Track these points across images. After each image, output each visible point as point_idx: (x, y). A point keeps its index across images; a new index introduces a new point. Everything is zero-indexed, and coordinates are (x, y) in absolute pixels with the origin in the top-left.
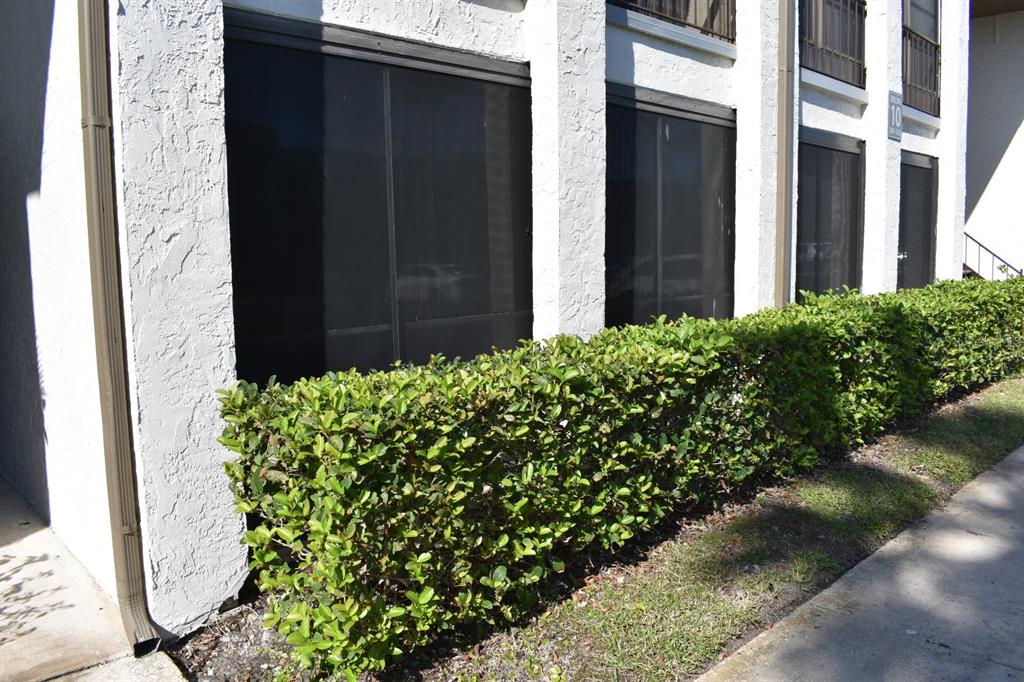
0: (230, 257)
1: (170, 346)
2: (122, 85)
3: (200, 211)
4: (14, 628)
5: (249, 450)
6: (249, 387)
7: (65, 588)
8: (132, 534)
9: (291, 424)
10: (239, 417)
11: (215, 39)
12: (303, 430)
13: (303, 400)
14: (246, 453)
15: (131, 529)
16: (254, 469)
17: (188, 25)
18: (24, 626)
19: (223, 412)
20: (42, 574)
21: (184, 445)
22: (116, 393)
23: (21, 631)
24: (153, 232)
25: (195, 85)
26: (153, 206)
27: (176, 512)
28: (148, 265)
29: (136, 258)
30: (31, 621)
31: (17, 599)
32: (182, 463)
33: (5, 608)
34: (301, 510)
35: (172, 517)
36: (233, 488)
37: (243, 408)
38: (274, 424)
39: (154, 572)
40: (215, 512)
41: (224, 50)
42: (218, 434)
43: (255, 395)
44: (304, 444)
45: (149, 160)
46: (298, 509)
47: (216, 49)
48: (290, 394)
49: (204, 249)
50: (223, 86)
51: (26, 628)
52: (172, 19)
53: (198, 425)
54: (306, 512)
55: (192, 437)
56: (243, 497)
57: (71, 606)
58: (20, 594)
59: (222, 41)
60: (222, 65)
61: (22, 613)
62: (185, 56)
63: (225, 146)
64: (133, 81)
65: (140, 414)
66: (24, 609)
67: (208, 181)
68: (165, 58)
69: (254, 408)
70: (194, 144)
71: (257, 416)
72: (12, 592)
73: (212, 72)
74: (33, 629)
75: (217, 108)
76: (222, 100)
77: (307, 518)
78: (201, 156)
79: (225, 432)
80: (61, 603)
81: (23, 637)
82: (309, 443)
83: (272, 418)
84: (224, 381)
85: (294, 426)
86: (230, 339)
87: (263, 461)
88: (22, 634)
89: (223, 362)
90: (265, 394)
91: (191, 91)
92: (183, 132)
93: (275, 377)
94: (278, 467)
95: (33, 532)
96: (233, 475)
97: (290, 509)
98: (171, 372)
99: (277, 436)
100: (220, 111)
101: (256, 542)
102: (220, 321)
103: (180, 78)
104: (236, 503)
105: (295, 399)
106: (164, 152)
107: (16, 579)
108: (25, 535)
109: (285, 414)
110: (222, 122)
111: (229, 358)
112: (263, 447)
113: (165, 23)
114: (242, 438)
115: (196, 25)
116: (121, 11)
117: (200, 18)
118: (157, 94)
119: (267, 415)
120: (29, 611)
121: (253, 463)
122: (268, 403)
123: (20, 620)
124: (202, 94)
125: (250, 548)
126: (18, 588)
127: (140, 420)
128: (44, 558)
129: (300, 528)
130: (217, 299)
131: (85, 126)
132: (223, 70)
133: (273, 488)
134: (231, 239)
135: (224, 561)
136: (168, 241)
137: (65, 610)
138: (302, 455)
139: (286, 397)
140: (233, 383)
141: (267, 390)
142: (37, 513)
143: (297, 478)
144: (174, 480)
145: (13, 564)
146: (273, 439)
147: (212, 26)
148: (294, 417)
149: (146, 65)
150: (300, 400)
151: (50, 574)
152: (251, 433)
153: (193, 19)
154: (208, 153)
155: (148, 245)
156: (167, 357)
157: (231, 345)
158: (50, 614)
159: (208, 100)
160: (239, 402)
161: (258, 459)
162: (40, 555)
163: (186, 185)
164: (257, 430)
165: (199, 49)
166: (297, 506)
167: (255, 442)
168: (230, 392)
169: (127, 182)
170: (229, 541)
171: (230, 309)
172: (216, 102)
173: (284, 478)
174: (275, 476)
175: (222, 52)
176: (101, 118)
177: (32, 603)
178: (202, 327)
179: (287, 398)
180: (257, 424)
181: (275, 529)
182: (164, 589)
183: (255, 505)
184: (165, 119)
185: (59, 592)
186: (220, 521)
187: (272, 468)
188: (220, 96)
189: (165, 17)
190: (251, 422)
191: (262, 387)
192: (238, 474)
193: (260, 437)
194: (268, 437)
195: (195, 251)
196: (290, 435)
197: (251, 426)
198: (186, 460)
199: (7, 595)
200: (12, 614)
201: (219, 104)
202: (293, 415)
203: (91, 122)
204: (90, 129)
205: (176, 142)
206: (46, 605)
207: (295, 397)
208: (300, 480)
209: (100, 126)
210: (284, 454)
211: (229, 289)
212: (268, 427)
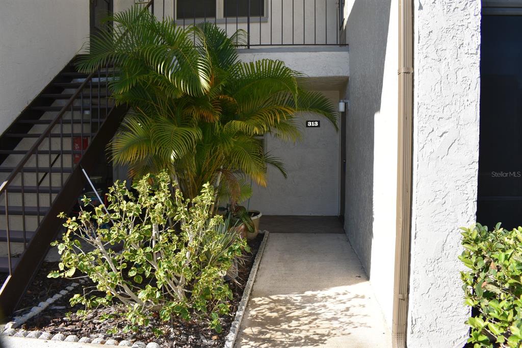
0: (478, 147)
1: (437, 197)
2: (420, 49)
3: (461, 117)
4: (341, 330)
5: (477, 268)
6: (482, 228)
7: (369, 316)
8: (404, 300)
9: (507, 258)
10: (473, 246)
11: (475, 16)
12: (515, 265)
13: (518, 243)
14: (475, 269)
15: (403, 296)
16: (479, 280)
17: (459, 9)
18: (346, 330)
19: (463, 241)
20: (360, 306)
21: (439, 256)
22: (404, 221)
23: (344, 332)
24: (433, 131)
25: (462, 44)
26: (434, 116)
27: (430, 293)
28: (428, 149)
29: (421, 146)
30: (349, 329)
31: (346, 315)
32: (437, 266)
33: (340, 318)
34: (507, 317)
35: (427, 295)
36: (465, 288)
37: (476, 241)
38: (496, 256)
39: (412, 324)
40: (452, 298)
41: (481, 21)
42: (460, 253)
43: (485, 234)
44: (514, 274)
45: (433, 89)
46: (504, 315)
47: (475, 21)
48: (509, 237)
49: (462, 141)
50: (479, 43)
51: (346, 332)
52: (449, 8)
53: (449, 245)
54: (510, 319)
55: (445, 252)
56: (470, 295)
57: (370, 327)
58: (348, 313)
59: (480, 16)
60: (479, 30)
61: (347, 323)
62: (456, 27)
63: (479, 79)
64: (426, 46)
65: (416, 234)
66: (348, 321)
67: (468, 101)
68: (445, 30)
69: (483, 243)
70: (460, 79)
71: (484, 248)
72: (345, 311)
73: (473, 35)
74: (349, 334)
75: (475, 56)
76: (479, 51)
77: (510, 323)
78: (464, 86)
79: (464, 253)
80: (365, 324)
81: (344, 336)
82: (518, 274)
83: (494, 251)
84: (468, 221)
85: (508, 260)
86: (474, 196)
87: (485, 277)
88: (344, 335)
89: (468, 210)
90: (491, 234)
91: (459, 48)
92: (454, 72)
93: (500, 223)
94: (495, 283)
95: (361, 282)
96: (465, 281)
97: (499, 314)
98: (436, 212)
99: (496, 264)
100: (477, 59)
101: (474, 326)
102: (469, 185)
103: (453, 41)
104: (465, 298)
105: (511, 242)
106: (442, 84)
107: (348, 304)
108: (358, 283)
109: (504, 251)
110: (478, 64)
111: (473, 208)
112: (486, 268)
113: (445, 11)
114: (474, 260)
115: (464, 9)
116: (421, 8)
117: (466, 4)
118: (439, 52)
119: (491, 249)
120: (350, 323)
121: (479, 276)
122: (493, 241)
123: (345, 327)
124: (466, 49)
125: (471, 328)
126: (348, 309)
127: (415, 237)
128: (363, 297)
129: (505, 328)
130: (468, 172)
131: (399, 74)
132: (480, 34)
133: (490, 296)
134: (480, 135)
135: (454, 329)
136: (441, 136)
137: (366, 328)
138: (512, 281)
139: (506, 238)
140: (472, 224)
141: (494, 232)
142: (365, 273)
143: (507, 294)
144: (431, 274)
145: (348, 296)
146: (493, 265)
147: (474, 8)
148: (510, 253)
149: (434, 36)
150: (515, 243)
151: (364, 306)
152: (480, 258)
153: (462, 6)
154: (469, 84)
155: (429, 138)
156: (435, 203)
157: (475, 200)
158: (359, 328)
159: (470, 52)
160: (474, 237)
161: (482, 275)
162: (361, 295)
163: (454, 103)
164: (484, 257)
165: (465, 23)
166: (504, 313)
167: (481, 264)
168: (469, 230)
169: (420, 102)
170: (459, 318)
171: (476, 178)
172: (475, 53)
173: (498, 291)
174: (492, 288)
175: (480, 23)
176: (408, 68)
177: (352, 319)
178: (457, 188)
179: (506, 240)
180: (484, 253)
181: (487, 323)
182: (416, 336)
183: (476, 303)
184: (444, 65)
185: (366, 317)
186: (455, 305)
187: (490, 283)
188: (477, 49)
189: (445, 7)
190: (480, 251)
191: (491, 229)
192: (468, 281)
193: (485, 261)
194: (491, 262)
195: (456, 142)
196: (505, 265)
197: (480, 253)
198: (439, 264)
199: (342, 311)
200: (342, 322)
201: (476, 54)
202: (509, 252)
203: (402, 71)
204: (402, 74)
205: (449, 79)
206: (358, 322)
207: (512, 239)
208: (508, 295)
209: (407, 73)
210: (500, 277)
211: (476, 166)
212: (491, 257)
